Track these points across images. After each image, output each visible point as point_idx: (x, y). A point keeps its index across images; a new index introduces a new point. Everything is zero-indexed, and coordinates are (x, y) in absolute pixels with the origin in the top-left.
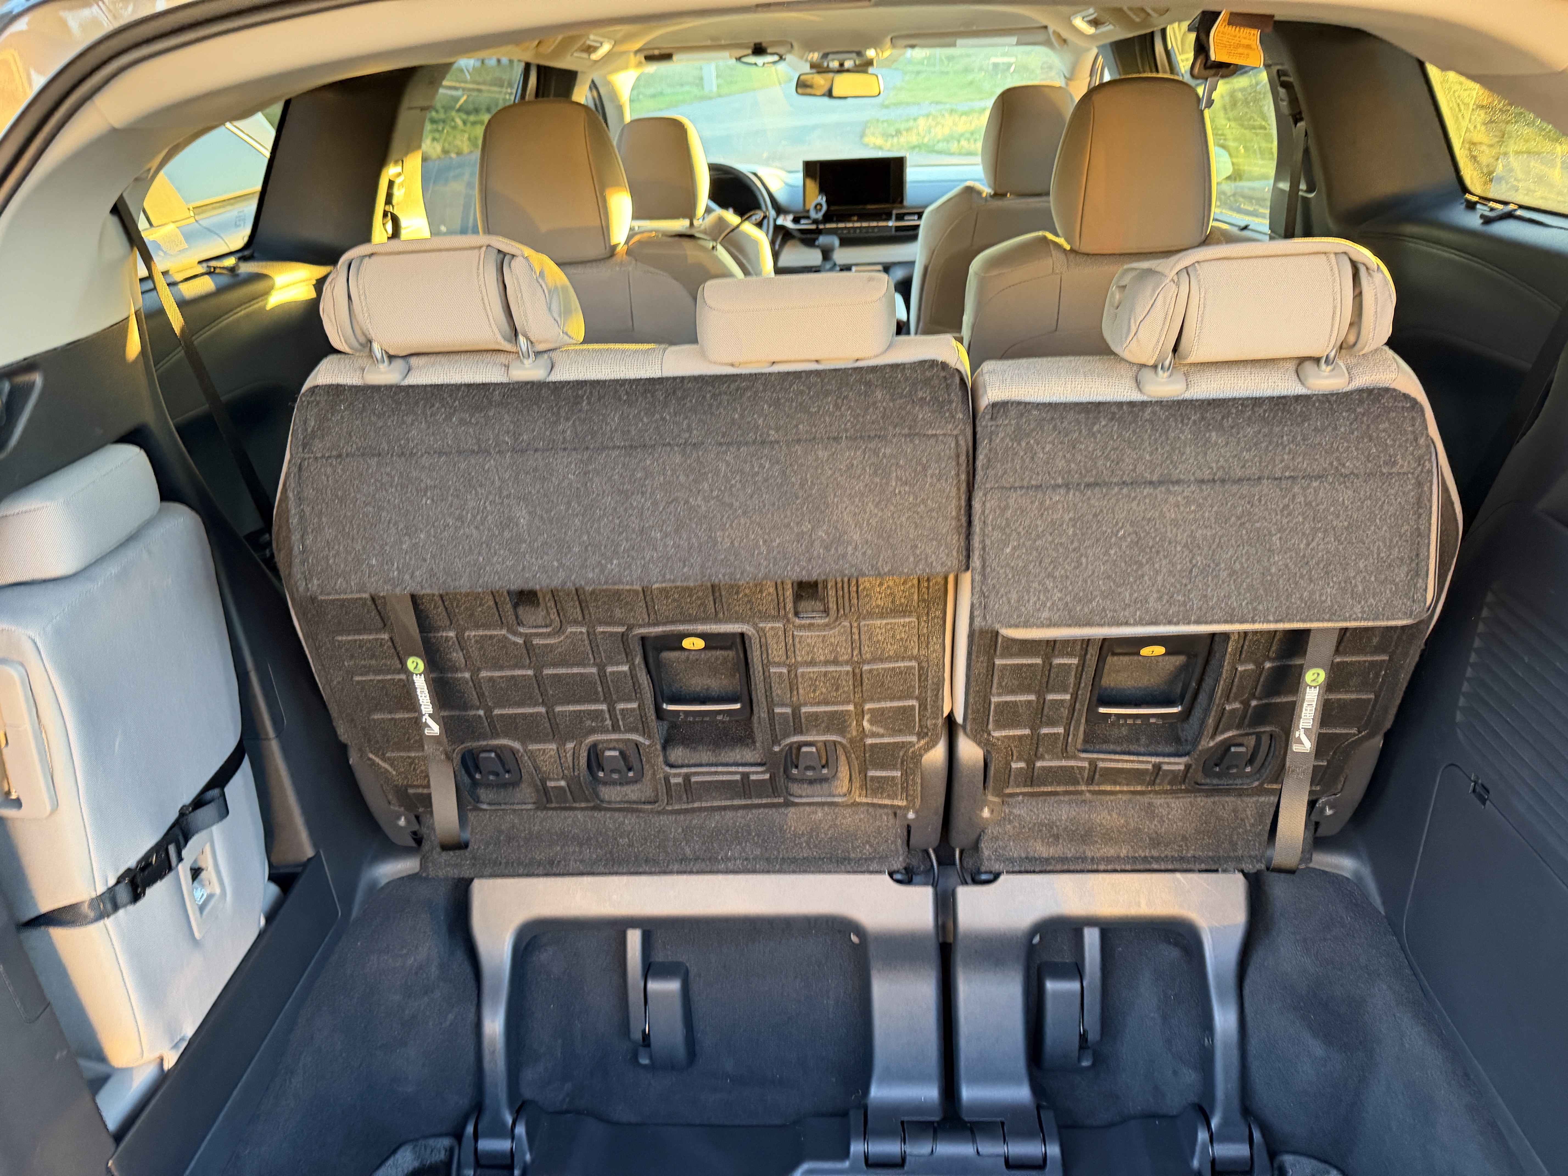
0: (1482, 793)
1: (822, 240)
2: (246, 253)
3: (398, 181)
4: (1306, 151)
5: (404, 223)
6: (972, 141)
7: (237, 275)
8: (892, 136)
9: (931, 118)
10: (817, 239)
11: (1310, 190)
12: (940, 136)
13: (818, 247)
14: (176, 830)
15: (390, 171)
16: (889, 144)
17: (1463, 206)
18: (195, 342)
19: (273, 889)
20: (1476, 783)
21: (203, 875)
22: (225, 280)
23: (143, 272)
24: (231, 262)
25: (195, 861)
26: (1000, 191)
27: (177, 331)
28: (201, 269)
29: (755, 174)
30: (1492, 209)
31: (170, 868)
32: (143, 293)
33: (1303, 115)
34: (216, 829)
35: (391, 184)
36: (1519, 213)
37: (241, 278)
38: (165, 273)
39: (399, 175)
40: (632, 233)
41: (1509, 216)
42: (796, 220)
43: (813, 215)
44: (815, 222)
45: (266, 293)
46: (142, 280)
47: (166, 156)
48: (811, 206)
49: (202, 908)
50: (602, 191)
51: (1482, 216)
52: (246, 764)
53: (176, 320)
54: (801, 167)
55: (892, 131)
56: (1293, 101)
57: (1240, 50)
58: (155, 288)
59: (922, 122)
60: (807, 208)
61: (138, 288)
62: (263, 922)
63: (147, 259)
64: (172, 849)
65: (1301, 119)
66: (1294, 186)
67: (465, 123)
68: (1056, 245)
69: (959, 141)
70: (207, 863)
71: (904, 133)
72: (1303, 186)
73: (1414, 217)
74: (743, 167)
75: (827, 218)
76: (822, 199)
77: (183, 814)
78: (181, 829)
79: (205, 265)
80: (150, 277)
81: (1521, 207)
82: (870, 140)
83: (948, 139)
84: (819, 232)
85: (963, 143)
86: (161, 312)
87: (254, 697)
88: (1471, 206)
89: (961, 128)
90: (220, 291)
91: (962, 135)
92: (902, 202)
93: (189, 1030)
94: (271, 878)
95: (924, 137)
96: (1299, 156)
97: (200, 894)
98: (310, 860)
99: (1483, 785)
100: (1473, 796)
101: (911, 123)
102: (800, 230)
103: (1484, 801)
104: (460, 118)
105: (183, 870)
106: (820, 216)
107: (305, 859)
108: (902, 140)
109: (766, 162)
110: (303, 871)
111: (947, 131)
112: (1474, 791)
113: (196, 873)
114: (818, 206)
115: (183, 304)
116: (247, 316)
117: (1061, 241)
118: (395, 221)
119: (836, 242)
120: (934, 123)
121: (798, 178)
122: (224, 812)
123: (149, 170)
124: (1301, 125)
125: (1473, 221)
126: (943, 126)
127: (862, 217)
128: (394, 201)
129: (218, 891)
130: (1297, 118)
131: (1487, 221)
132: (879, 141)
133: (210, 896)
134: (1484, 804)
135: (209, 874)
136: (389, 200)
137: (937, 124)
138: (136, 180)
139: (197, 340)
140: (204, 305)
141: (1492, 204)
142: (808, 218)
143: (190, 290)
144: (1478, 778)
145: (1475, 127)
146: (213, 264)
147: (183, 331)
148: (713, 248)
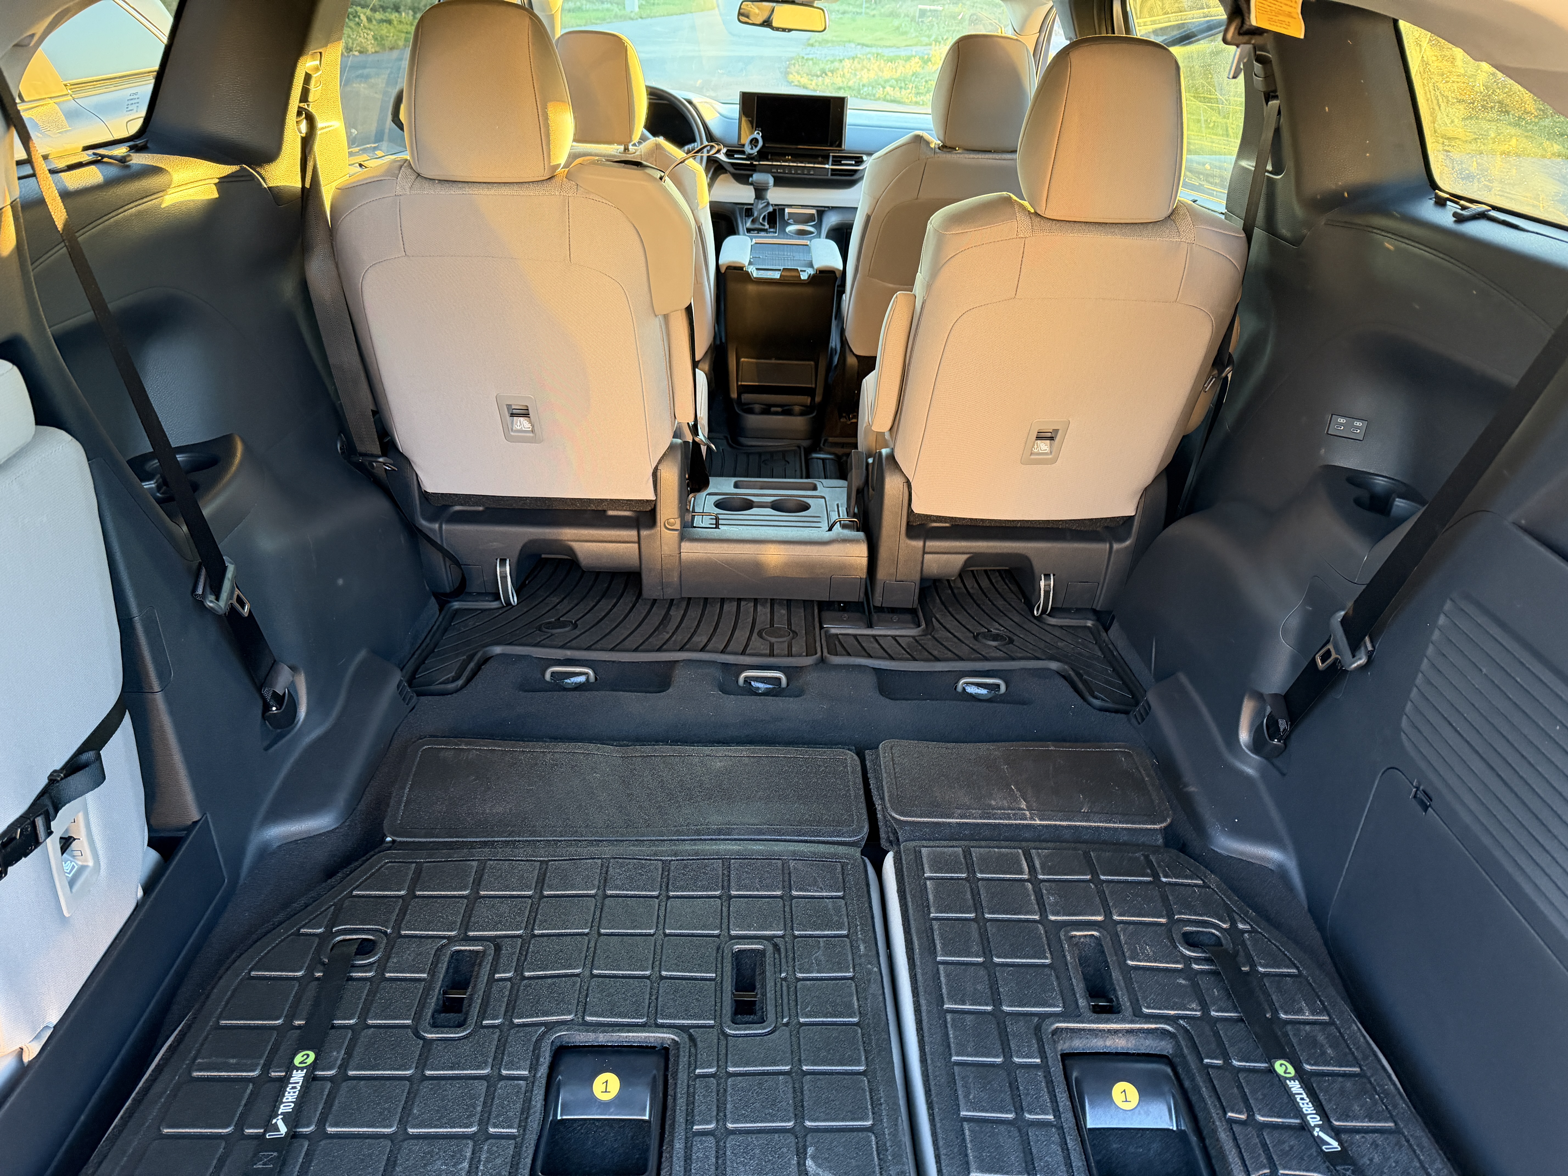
0: (1425, 801)
1: (756, 177)
2: (138, 142)
3: (315, 76)
4: (1277, 131)
5: (320, 124)
6: (897, 89)
7: (128, 167)
8: (818, 76)
9: (856, 60)
10: (751, 176)
11: (1276, 172)
12: (865, 81)
13: (751, 184)
14: (46, 801)
15: (306, 64)
16: (814, 83)
17: (1432, 202)
18: (79, 239)
19: (153, 855)
20: (1418, 788)
21: (74, 845)
22: (113, 171)
23: (21, 155)
24: (121, 151)
25: (67, 831)
26: (948, 144)
27: (60, 226)
28: (86, 157)
29: (690, 102)
30: (1464, 208)
31: (37, 843)
32: (20, 178)
33: (1278, 93)
34: (90, 796)
35: (308, 78)
36: (1493, 213)
37: (133, 169)
38: (45, 157)
39: (317, 69)
40: (573, 156)
41: (1482, 216)
42: (729, 154)
43: (748, 149)
44: (750, 157)
45: (163, 190)
46: (19, 163)
47: (51, 23)
48: (746, 140)
49: (72, 883)
50: (545, 107)
51: (1455, 215)
52: (127, 720)
53: (59, 214)
54: (737, 99)
55: (817, 70)
56: (1269, 77)
57: (1281, 18)
58: (34, 175)
59: (847, 63)
60: (742, 142)
61: (15, 172)
62: (140, 893)
63: (26, 139)
64: (40, 822)
65: (1276, 97)
66: (1260, 166)
67: (369, 20)
68: (1021, 206)
69: (884, 88)
70: (80, 833)
71: (830, 74)
72: (1269, 167)
73: (1381, 209)
74: (679, 93)
75: (762, 155)
76: (758, 135)
77: (53, 780)
78: (51, 798)
79: (90, 152)
80: (29, 161)
81: (1495, 208)
82: (794, 77)
83: (874, 84)
84: (753, 168)
85: (888, 89)
86: (41, 202)
87: (138, 645)
88: (1441, 203)
89: (887, 75)
90: (109, 183)
91: (887, 81)
92: (840, 145)
93: (54, 1017)
94: (151, 844)
95: (849, 80)
96: (1268, 135)
97: (69, 865)
98: (195, 823)
99: (1424, 792)
100: (1414, 802)
101: (837, 64)
102: (733, 164)
103: (1425, 808)
104: (365, 14)
105: (52, 844)
106: (755, 151)
107: (190, 823)
108: (827, 80)
109: (700, 91)
110: (188, 835)
111: (872, 75)
112: (1415, 797)
113: (66, 843)
114: (754, 142)
115: (66, 195)
116: (140, 213)
117: (1026, 203)
118: (310, 119)
119: (771, 181)
120: (859, 66)
121: (735, 110)
122: (100, 778)
123: (33, 35)
124: (1274, 103)
125: (1445, 218)
126: (869, 70)
127: (797, 157)
128: (311, 98)
129: (91, 863)
130: (1269, 96)
131: (1460, 219)
132: (804, 80)
133: (82, 869)
134: (1426, 810)
135: (80, 845)
136: (304, 98)
137: (863, 67)
138: (16, 45)
139: (82, 238)
140: (89, 198)
141: (1462, 202)
142: (743, 152)
143: (75, 180)
144: (1419, 783)
145: (1452, 122)
146: (101, 151)
147: (66, 225)
148: (661, 178)
